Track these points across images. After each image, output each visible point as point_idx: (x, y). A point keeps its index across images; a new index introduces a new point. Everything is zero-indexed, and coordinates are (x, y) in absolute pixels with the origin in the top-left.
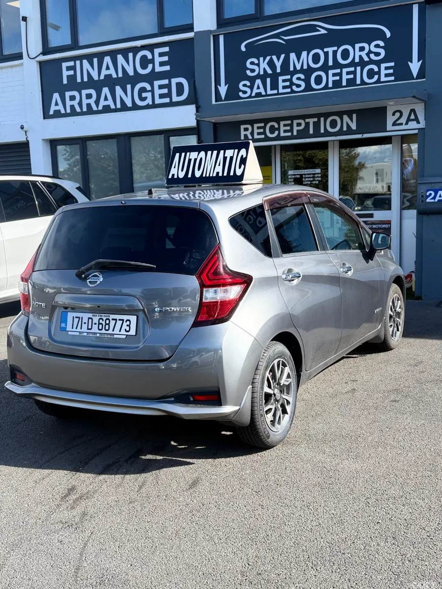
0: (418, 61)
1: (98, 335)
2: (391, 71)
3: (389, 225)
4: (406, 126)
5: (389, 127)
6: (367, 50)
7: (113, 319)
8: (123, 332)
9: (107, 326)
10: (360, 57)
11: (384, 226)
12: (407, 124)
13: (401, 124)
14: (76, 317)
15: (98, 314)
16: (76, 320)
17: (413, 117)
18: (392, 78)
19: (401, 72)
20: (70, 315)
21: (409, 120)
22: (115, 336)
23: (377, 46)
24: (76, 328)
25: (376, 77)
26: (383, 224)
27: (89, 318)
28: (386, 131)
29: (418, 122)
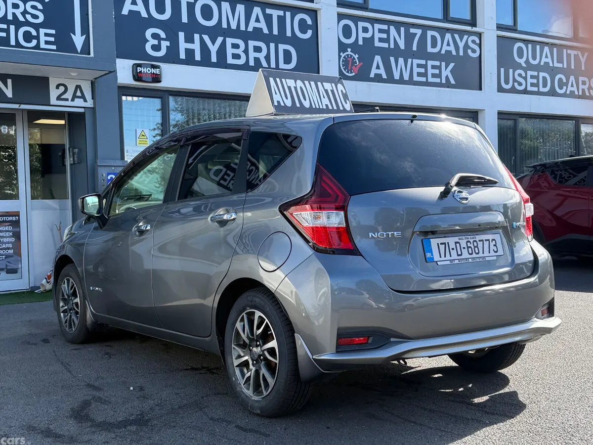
0: (82, 35)
1: (470, 260)
2: (52, 39)
3: (17, 218)
4: (72, 102)
5: (53, 101)
6: (22, 9)
7: (479, 241)
8: (492, 253)
9: (476, 249)
10: (14, 14)
11: (10, 218)
12: (73, 100)
13: (67, 100)
14: (441, 244)
15: (464, 237)
16: (442, 247)
17: (79, 94)
18: (54, 47)
19: (64, 42)
20: (434, 242)
21: (74, 97)
22: (487, 259)
23: (33, 7)
24: (445, 257)
25: (34, 42)
26: (9, 216)
27: (456, 243)
28: (50, 105)
29: (85, 101)
